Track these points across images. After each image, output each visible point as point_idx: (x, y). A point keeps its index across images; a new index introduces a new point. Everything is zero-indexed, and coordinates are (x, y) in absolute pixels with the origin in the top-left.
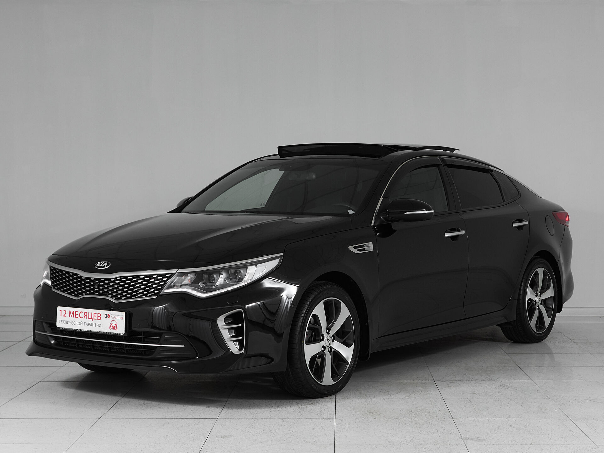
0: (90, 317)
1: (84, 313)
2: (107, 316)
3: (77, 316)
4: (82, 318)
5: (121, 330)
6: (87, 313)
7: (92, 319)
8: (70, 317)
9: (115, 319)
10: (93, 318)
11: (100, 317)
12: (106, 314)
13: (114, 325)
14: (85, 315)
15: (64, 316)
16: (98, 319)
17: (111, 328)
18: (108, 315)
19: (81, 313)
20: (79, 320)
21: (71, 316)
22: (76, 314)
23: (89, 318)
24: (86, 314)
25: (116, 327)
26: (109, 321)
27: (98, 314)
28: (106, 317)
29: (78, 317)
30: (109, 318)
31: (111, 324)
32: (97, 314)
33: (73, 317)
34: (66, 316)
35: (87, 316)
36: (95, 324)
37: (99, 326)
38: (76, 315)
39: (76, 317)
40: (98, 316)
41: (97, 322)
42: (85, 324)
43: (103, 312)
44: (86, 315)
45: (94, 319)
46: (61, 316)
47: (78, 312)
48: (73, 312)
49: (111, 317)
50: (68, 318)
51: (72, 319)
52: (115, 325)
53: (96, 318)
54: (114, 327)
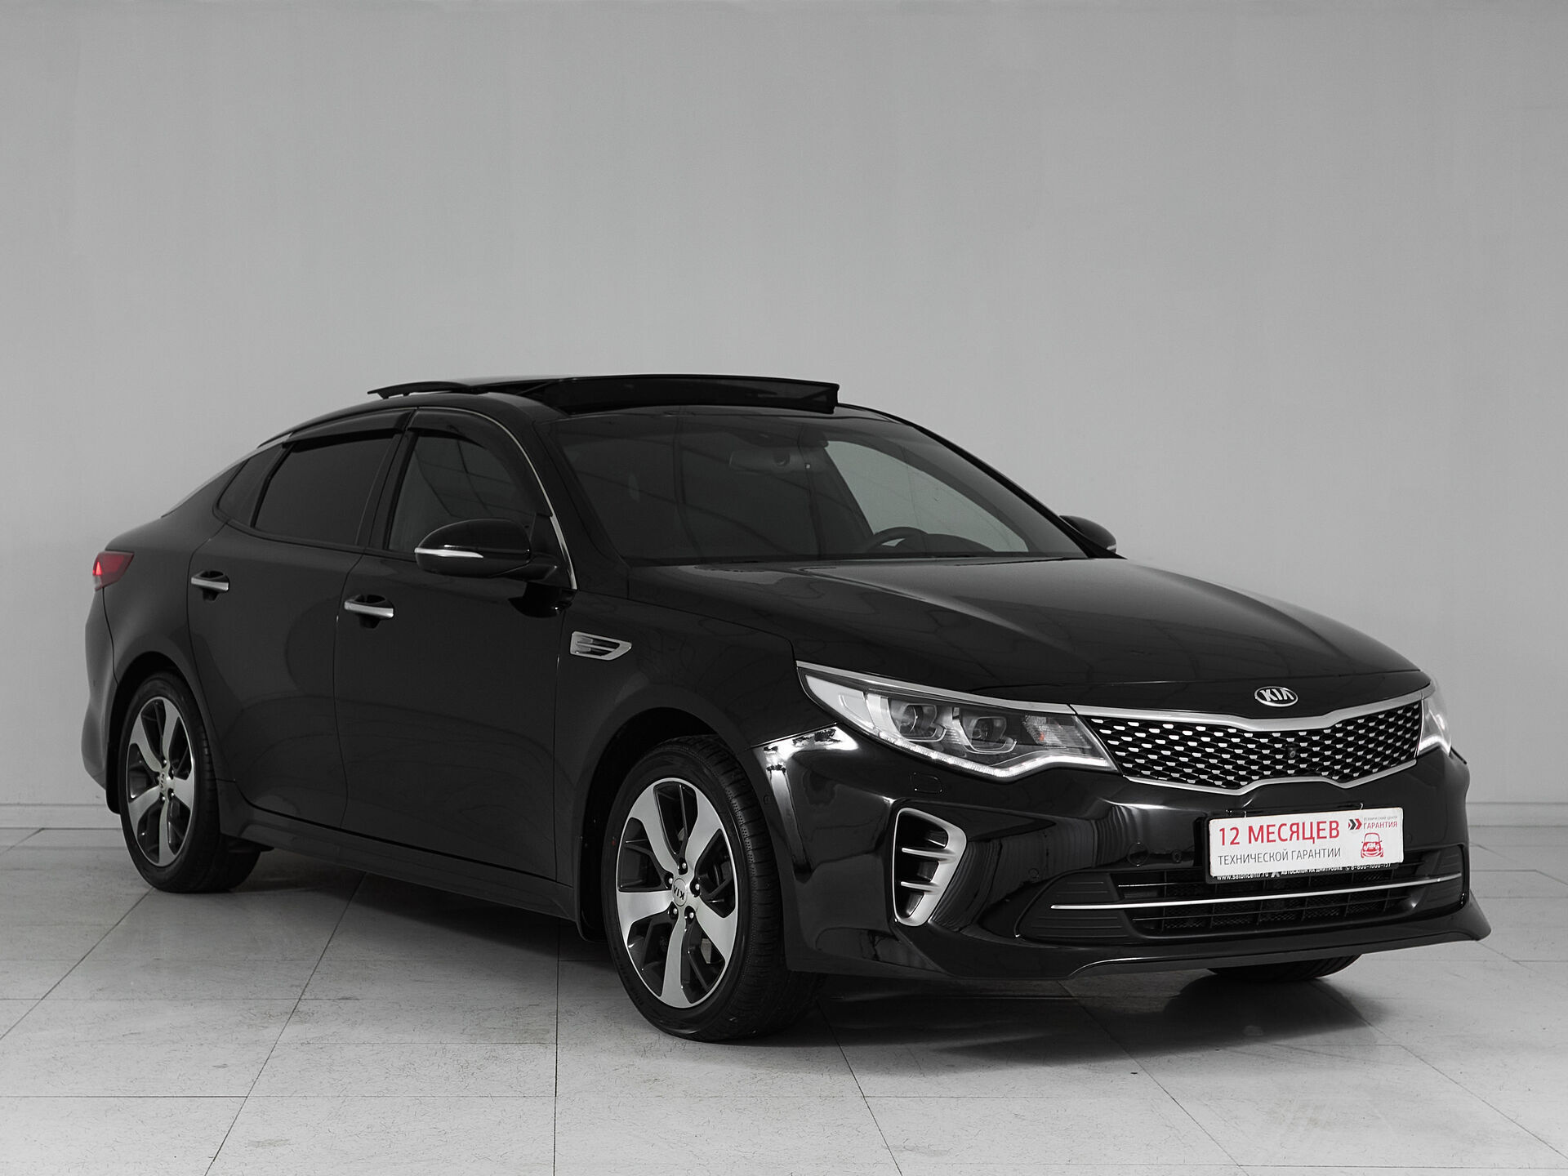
0: (1308, 835)
1: (1289, 826)
2: (1355, 825)
3: (1272, 837)
4: (1286, 840)
5: (1393, 853)
6: (1298, 824)
7: (1312, 837)
8: (1250, 842)
9: (1374, 830)
10: (1315, 835)
11: (1336, 829)
12: (1352, 821)
13: (1372, 846)
14: (1293, 832)
15: (1232, 843)
16: (1331, 837)
17: (1365, 853)
18: (1357, 820)
19: (1283, 827)
20: (1278, 846)
21: (1256, 840)
22: (1268, 833)
23: (1304, 838)
24: (1294, 828)
25: (1380, 849)
26: (1359, 836)
27: (1331, 822)
28: (1352, 828)
29: (1275, 841)
30: (1358, 828)
31: (1365, 844)
32: (1328, 823)
33: (1262, 841)
34: (1238, 843)
35: (1298, 832)
36: (1322, 852)
37: (1335, 853)
38: (1270, 835)
39: (1268, 841)
40: (1331, 829)
41: (1329, 844)
42: (1295, 854)
43: (1343, 817)
44: (1296, 831)
45: (1319, 837)
46: (1223, 844)
47: (1274, 825)
48: (1262, 827)
49: (1363, 826)
50: (1245, 847)
51: (1258, 847)
52: (1376, 843)
53: (1326, 833)
54: (1374, 849)
